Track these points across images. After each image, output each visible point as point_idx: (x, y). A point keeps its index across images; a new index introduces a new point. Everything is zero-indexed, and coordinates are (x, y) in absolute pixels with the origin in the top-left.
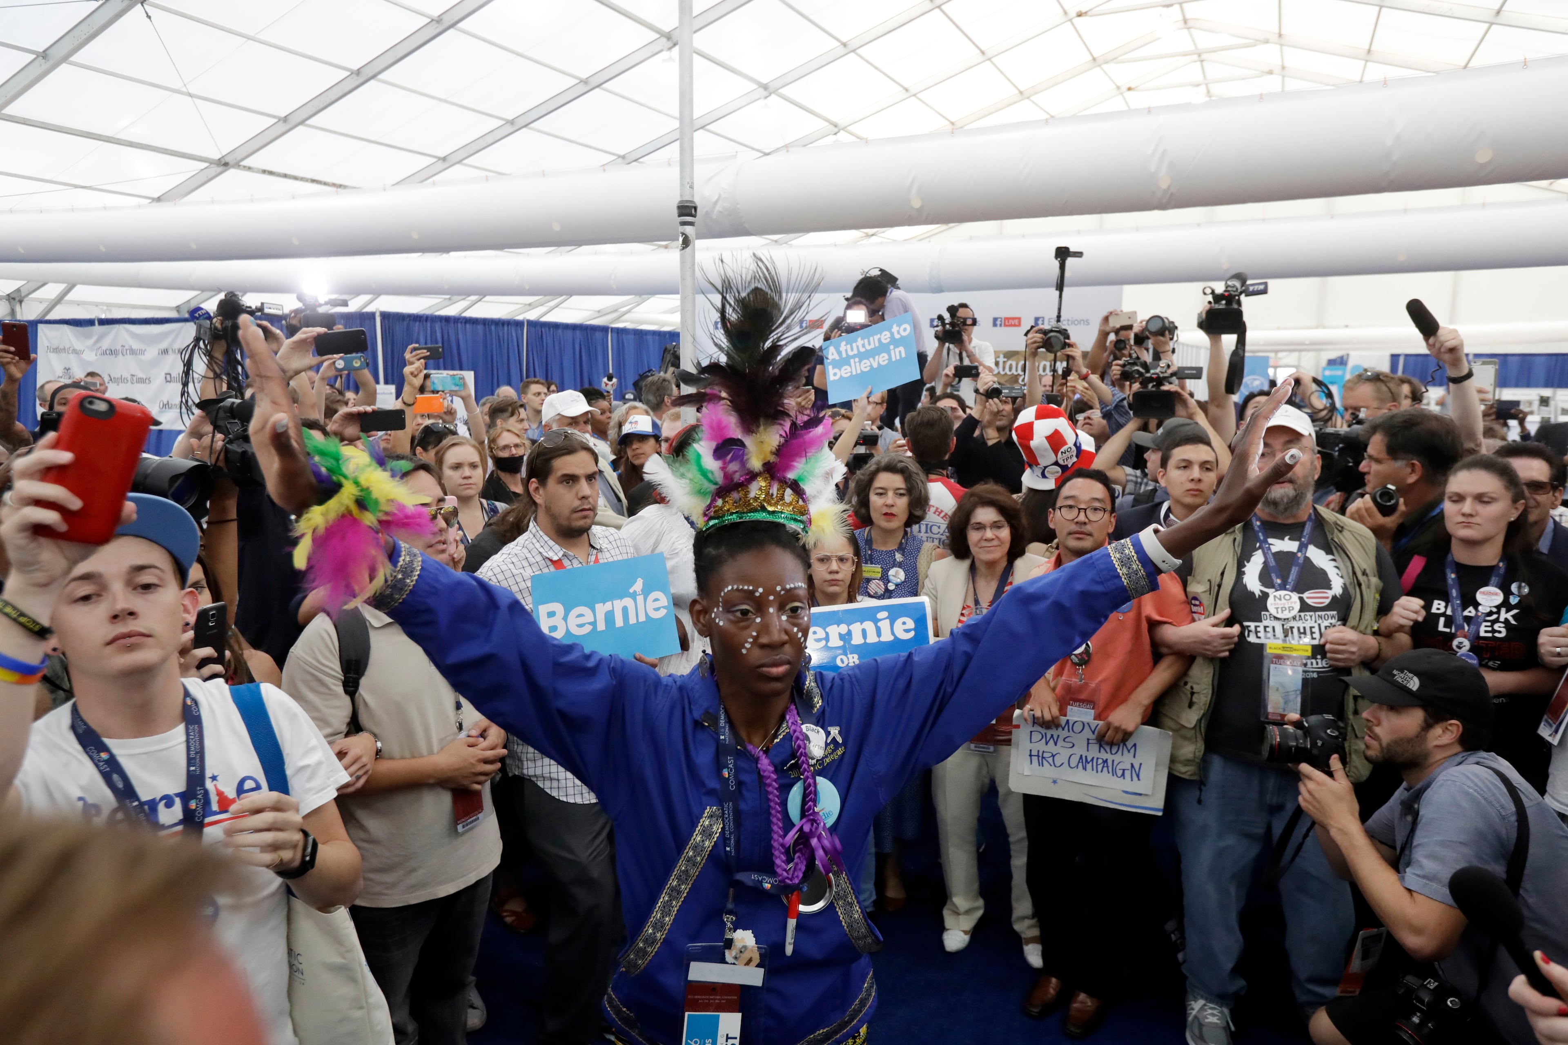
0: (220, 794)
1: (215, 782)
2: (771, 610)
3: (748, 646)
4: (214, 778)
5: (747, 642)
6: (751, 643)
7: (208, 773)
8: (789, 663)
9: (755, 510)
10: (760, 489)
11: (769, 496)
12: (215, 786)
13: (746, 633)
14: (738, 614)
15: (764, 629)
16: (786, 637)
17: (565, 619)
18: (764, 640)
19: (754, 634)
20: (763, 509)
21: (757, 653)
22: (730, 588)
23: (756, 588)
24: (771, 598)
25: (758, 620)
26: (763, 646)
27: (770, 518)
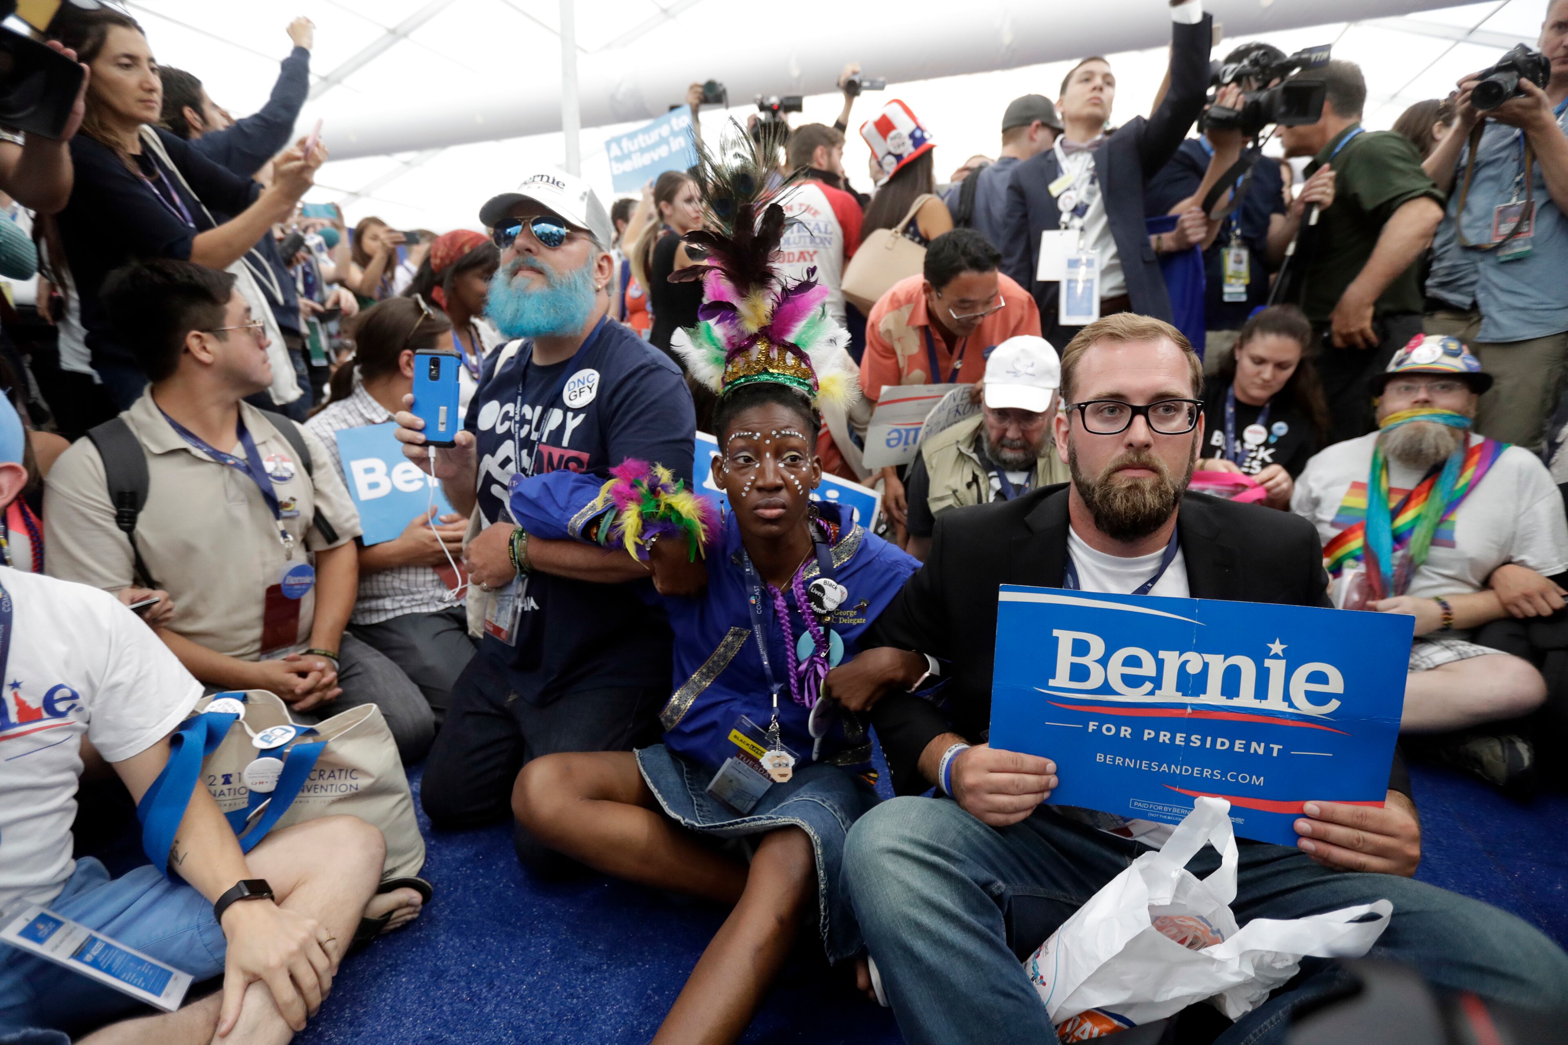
0: (21, 704)
1: (16, 690)
2: (768, 455)
3: (747, 489)
4: (15, 685)
5: (746, 486)
6: (749, 486)
7: (9, 678)
8: (783, 506)
9: (759, 373)
10: (760, 352)
11: (769, 361)
12: (16, 695)
13: (744, 478)
14: (741, 461)
15: (761, 473)
16: (779, 482)
17: (389, 474)
18: (760, 483)
19: (753, 478)
20: (766, 371)
21: (755, 495)
22: (733, 436)
23: (754, 433)
24: (768, 442)
25: (758, 466)
26: (760, 489)
27: (772, 380)
